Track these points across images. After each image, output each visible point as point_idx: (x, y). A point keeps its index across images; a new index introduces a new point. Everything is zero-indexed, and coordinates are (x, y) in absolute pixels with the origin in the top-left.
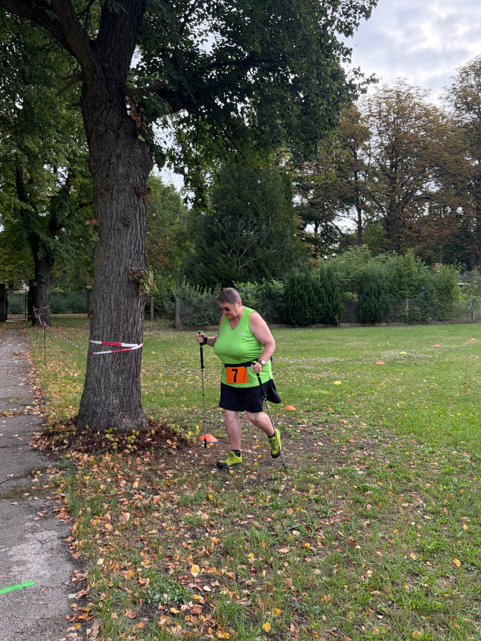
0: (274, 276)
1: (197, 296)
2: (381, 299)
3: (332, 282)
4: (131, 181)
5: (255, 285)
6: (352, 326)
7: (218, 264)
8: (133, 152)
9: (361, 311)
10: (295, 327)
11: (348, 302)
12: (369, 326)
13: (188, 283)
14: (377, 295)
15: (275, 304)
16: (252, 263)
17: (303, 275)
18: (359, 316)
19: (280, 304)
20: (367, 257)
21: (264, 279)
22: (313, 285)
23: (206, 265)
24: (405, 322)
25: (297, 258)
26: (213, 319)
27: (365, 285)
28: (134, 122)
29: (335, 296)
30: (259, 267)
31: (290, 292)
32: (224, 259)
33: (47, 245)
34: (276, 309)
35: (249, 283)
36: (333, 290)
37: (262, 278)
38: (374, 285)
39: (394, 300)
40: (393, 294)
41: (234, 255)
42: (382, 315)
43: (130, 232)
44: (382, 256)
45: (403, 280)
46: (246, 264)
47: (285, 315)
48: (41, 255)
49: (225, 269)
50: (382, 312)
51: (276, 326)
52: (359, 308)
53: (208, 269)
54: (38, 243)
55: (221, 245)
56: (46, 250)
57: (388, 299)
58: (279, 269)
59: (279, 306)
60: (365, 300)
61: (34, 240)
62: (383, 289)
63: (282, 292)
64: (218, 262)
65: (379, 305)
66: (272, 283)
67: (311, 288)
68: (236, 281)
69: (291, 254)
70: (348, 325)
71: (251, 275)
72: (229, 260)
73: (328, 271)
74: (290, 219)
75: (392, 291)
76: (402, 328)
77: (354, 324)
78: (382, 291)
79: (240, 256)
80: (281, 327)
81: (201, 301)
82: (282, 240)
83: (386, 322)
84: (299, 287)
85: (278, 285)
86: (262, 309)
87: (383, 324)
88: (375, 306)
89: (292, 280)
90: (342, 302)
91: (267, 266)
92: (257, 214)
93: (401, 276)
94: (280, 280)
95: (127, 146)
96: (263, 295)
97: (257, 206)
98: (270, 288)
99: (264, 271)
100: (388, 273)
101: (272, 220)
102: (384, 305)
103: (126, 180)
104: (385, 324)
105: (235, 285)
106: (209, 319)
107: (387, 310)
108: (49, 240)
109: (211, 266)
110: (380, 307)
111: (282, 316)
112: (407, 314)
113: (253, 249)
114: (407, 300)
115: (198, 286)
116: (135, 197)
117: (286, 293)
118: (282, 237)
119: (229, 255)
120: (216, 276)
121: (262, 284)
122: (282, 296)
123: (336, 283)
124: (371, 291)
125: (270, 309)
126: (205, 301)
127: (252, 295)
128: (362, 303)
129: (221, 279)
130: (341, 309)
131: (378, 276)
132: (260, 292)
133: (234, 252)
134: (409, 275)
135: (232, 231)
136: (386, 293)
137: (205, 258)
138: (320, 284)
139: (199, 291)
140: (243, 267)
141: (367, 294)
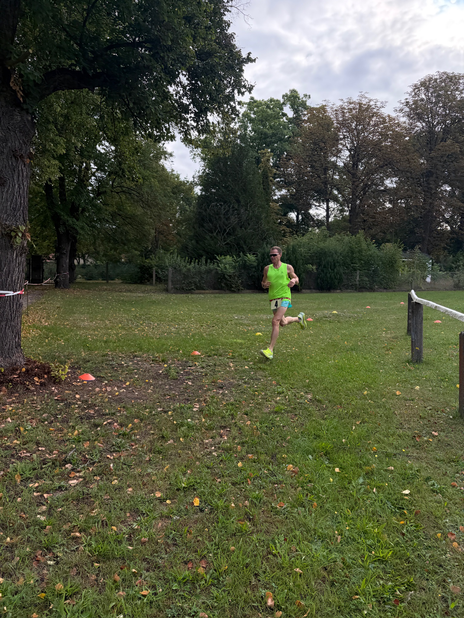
0: (250, 250)
2: (335, 270)
3: (296, 257)
4: (9, 144)
5: (233, 257)
6: (311, 292)
11: (310, 273)
12: (326, 292)
13: (179, 256)
14: (333, 267)
15: (249, 273)
16: (233, 241)
18: (318, 284)
20: (325, 236)
24: (356, 290)
25: (269, 237)
26: (198, 285)
27: (323, 259)
29: (298, 268)
30: (238, 244)
32: (211, 237)
34: (250, 278)
35: (228, 257)
37: (240, 252)
38: (330, 259)
39: (346, 271)
40: (346, 267)
41: (219, 234)
42: (336, 283)
44: (338, 236)
46: (228, 241)
48: (61, 230)
51: (249, 291)
52: (318, 278)
53: (198, 245)
54: (59, 221)
55: (208, 226)
56: (66, 227)
57: (342, 271)
58: (254, 245)
60: (322, 271)
63: (255, 264)
64: (206, 239)
66: (247, 256)
68: (218, 255)
70: (308, 291)
71: (231, 250)
73: (293, 248)
75: (345, 264)
77: (314, 290)
78: (337, 264)
79: (223, 235)
85: (251, 258)
88: (330, 276)
89: (263, 255)
90: (304, 272)
91: (245, 242)
93: (353, 253)
94: (253, 254)
96: (239, 266)
97: (239, 195)
98: (245, 261)
99: (242, 247)
100: (342, 250)
101: (250, 206)
102: (338, 276)
103: (4, 144)
104: (339, 291)
105: (217, 258)
106: (195, 284)
107: (340, 280)
109: (201, 243)
110: (335, 277)
111: (254, 283)
112: (358, 283)
113: (234, 229)
114: (358, 272)
115: (187, 258)
116: (14, 159)
117: (258, 265)
118: (258, 219)
119: (215, 234)
120: (204, 251)
121: (240, 257)
122: (255, 267)
123: (299, 257)
124: (328, 264)
125: (245, 278)
126: (193, 270)
127: (230, 266)
128: (320, 274)
129: (207, 253)
130: (303, 278)
131: (333, 252)
132: (237, 264)
134: (360, 251)
136: (340, 265)
138: (286, 258)
139: (188, 262)
140: (225, 244)
141: (325, 267)
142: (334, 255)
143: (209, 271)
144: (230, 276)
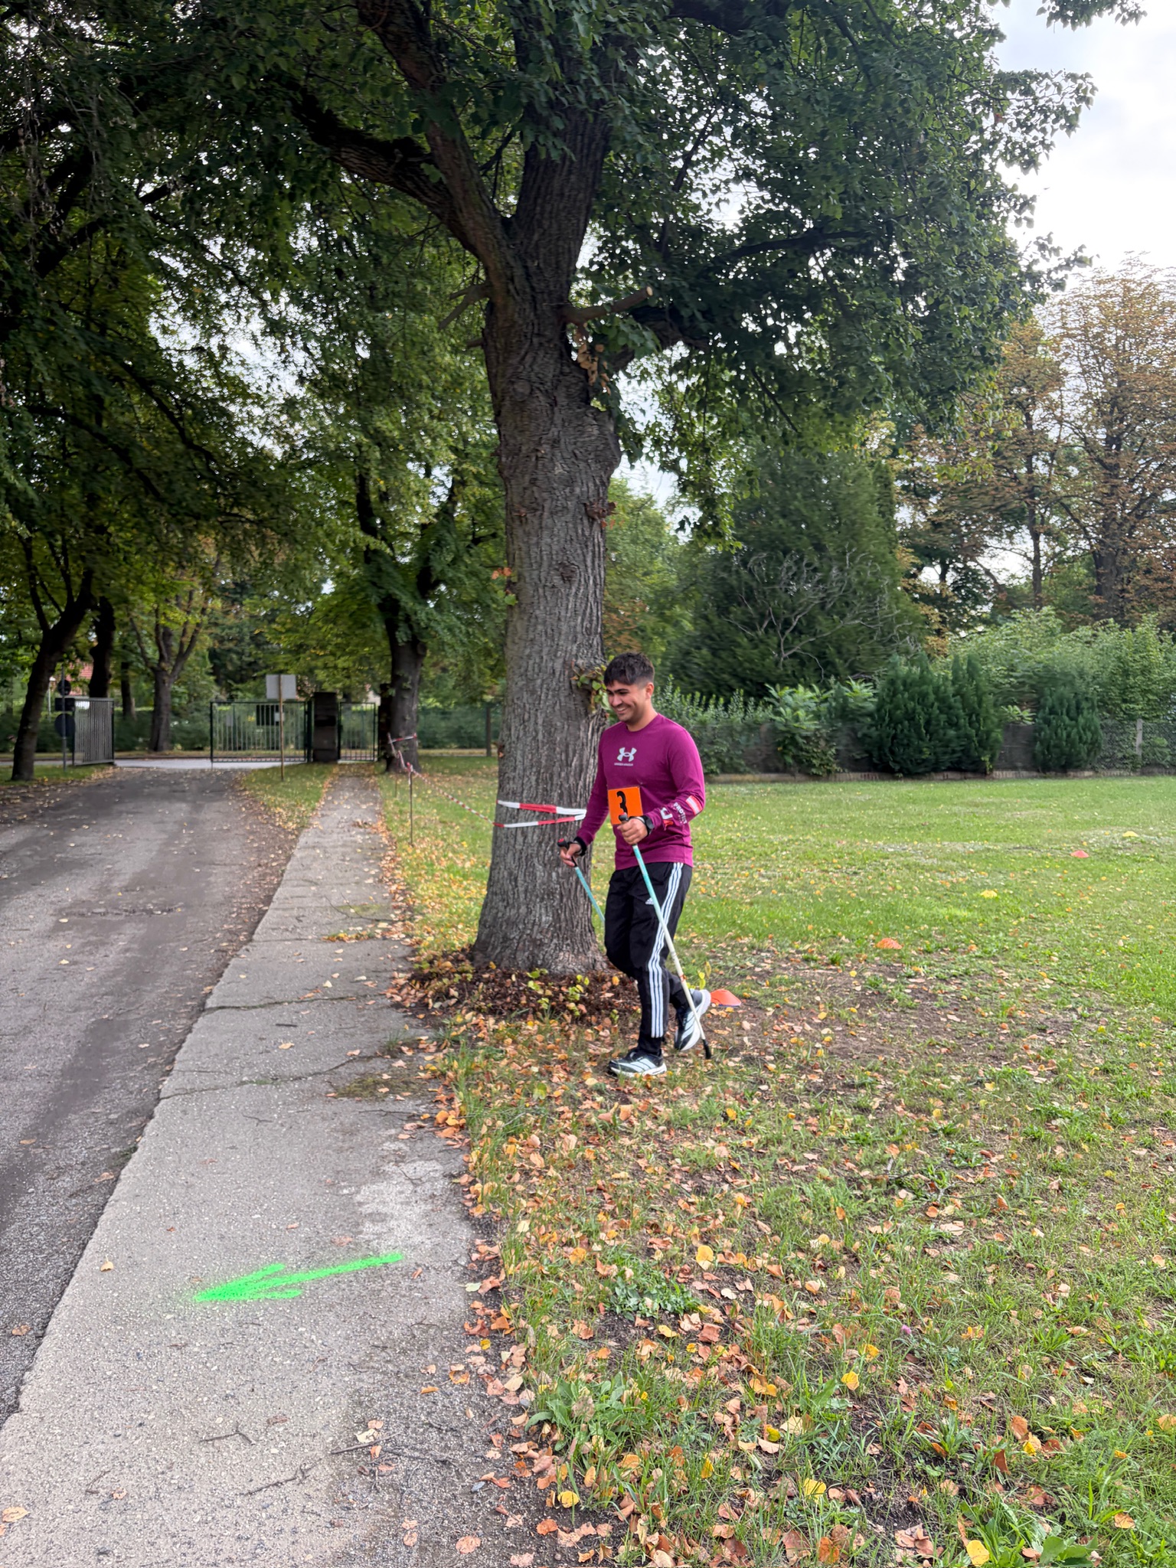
0: (853, 670)
1: (695, 715)
2: (1081, 720)
3: (977, 688)
4: (578, 490)
5: (813, 691)
6: (1018, 778)
7: (739, 651)
8: (582, 433)
9: (1038, 747)
10: (897, 779)
11: (1012, 728)
12: (1056, 777)
13: (678, 690)
14: (1073, 713)
15: (854, 731)
16: (809, 648)
17: (916, 670)
18: (1034, 756)
19: (865, 730)
20: (1052, 633)
21: (832, 680)
22: (936, 691)
23: (714, 652)
24: (1134, 769)
25: (903, 637)
26: (727, 760)
27: (1047, 691)
28: (585, 372)
29: (983, 714)
30: (822, 656)
31: (888, 707)
32: (751, 640)
33: (414, 618)
34: (859, 741)
35: (801, 688)
36: (980, 703)
37: (828, 676)
38: (1065, 691)
39: (1110, 722)
40: (1109, 712)
41: (771, 631)
42: (1084, 755)
43: (574, 590)
44: (1084, 631)
45: (1131, 681)
46: (797, 649)
47: (875, 753)
48: (402, 636)
49: (751, 661)
50: (1084, 749)
51: (858, 775)
52: (1035, 739)
53: (718, 661)
54: (396, 614)
55: (745, 613)
56: (411, 628)
57: (1098, 722)
58: (864, 658)
59: (865, 735)
60: (1048, 722)
61: (390, 608)
62: (1087, 699)
63: (870, 706)
64: (739, 645)
65: (1078, 732)
66: (850, 687)
67: (932, 697)
68: (774, 685)
69: (891, 627)
70: (1010, 774)
71: (806, 672)
72: (762, 641)
73: (970, 663)
74: (889, 557)
75: (1105, 703)
76: (1127, 782)
77: (1025, 773)
78: (1085, 705)
79: (783, 634)
80: (867, 779)
81: (703, 723)
82: (871, 600)
83: (1093, 769)
84: (906, 695)
85: (861, 692)
86: (827, 741)
87: (1087, 773)
88: (1068, 736)
89: (892, 682)
90: (998, 726)
91: (839, 652)
92: (819, 548)
93: (1126, 673)
94: (866, 681)
95: (570, 422)
96: (830, 712)
97: (820, 531)
98: (845, 698)
99: (833, 664)
100: (1097, 667)
101: (852, 559)
102: (1089, 734)
103: (567, 490)
104: (1091, 773)
105: (773, 692)
106: (719, 760)
107: (1094, 745)
108: (418, 607)
109: (724, 654)
110: (1080, 738)
111: (871, 756)
112: (1138, 752)
113: (810, 619)
114: (1140, 723)
115: (698, 694)
116: (586, 522)
117: (880, 707)
118: (873, 592)
119: (761, 632)
120: (735, 675)
121: (828, 689)
122: (870, 715)
123: (986, 687)
124: (1061, 704)
125: (844, 741)
126: (712, 724)
127: (807, 713)
128: (1042, 729)
129: (743, 681)
130: (997, 741)
131: (1075, 674)
132: (824, 707)
133: (771, 625)
134: (1145, 671)
135: (768, 584)
136: (1092, 708)
137: (712, 639)
138: (951, 690)
139: (700, 705)
140: (791, 656)
141: (1052, 711)
142: (1078, 682)
143: (752, 727)
144: (806, 738)
